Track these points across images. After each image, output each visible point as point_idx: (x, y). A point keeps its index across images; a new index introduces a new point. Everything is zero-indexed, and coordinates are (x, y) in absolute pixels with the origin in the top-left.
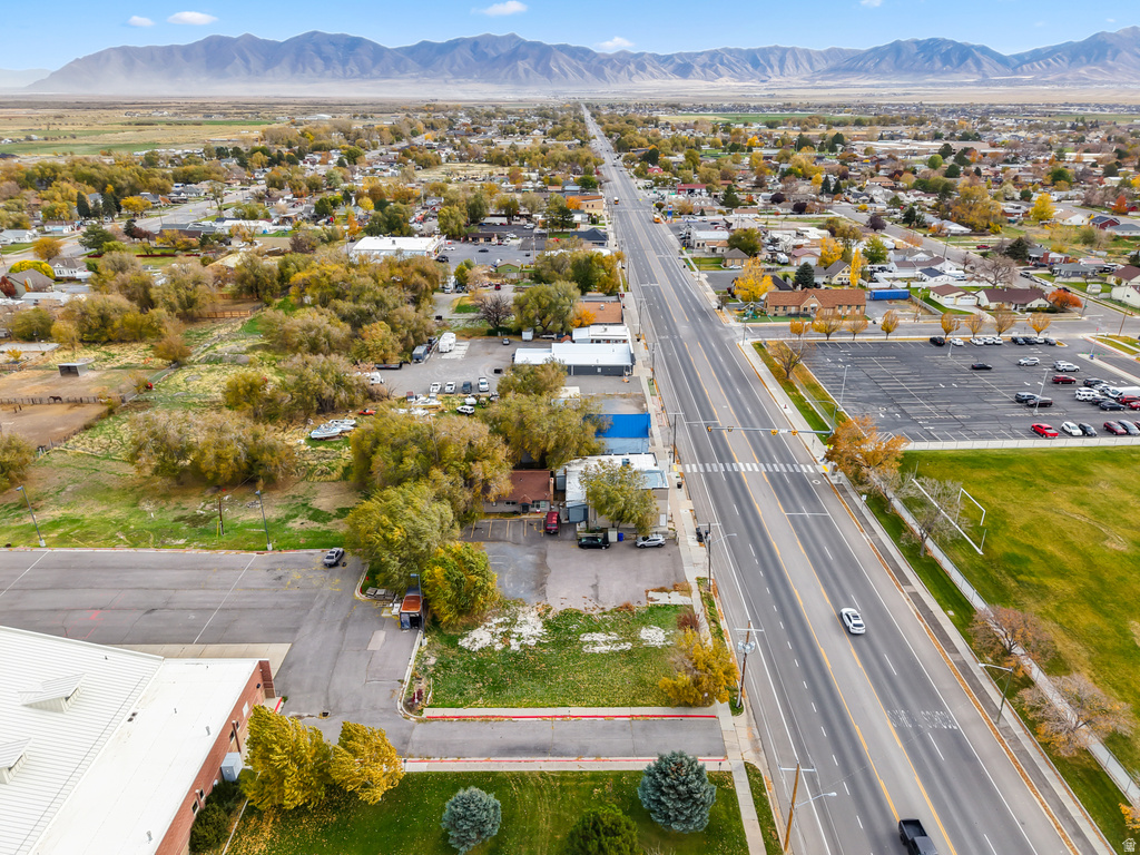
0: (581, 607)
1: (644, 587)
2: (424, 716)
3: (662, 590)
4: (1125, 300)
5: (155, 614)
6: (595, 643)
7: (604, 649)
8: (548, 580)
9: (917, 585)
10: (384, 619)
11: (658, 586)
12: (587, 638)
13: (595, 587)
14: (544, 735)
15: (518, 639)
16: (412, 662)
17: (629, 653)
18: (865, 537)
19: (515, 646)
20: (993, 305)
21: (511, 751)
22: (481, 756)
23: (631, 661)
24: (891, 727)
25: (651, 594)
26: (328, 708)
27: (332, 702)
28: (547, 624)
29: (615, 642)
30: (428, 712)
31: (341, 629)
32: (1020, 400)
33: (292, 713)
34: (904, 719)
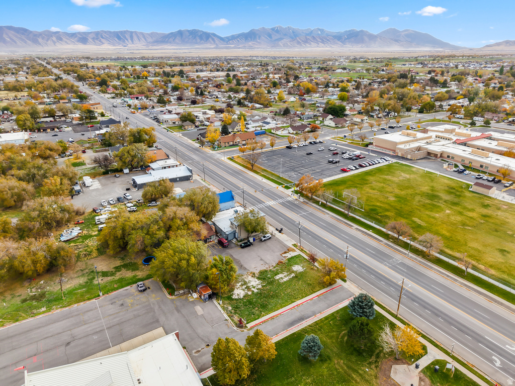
0: (265, 268)
1: (279, 254)
2: (249, 327)
3: (285, 253)
4: (329, 125)
5: (72, 344)
6: (282, 278)
7: (285, 279)
8: (242, 264)
9: (355, 226)
10: (192, 302)
11: (283, 252)
12: (277, 277)
13: (261, 260)
14: (297, 314)
15: (254, 287)
16: (222, 312)
17: (296, 277)
18: (327, 216)
19: (256, 291)
20: (294, 132)
21: (292, 324)
22: (284, 330)
23: (299, 280)
24: (387, 268)
25: (283, 255)
26: (206, 342)
27: (206, 340)
28: (258, 278)
29: (288, 275)
30: (249, 326)
31: (178, 313)
32: (330, 162)
33: (194, 351)
34: (388, 264)
